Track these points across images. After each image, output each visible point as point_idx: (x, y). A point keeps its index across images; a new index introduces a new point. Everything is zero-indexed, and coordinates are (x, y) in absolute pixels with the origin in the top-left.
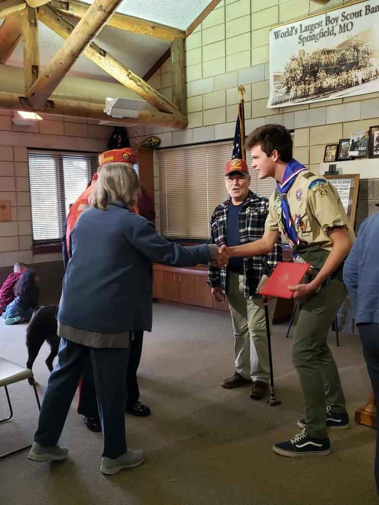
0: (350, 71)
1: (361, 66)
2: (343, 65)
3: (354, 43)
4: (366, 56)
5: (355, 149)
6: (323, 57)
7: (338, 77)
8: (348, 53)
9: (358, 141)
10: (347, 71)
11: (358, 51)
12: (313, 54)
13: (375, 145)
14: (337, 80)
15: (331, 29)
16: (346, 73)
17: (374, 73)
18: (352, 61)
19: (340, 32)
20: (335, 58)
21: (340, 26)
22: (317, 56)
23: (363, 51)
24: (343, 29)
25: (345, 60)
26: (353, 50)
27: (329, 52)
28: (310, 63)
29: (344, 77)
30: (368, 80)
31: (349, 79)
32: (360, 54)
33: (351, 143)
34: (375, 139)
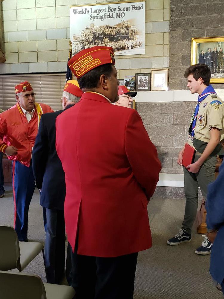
0: (124, 41)
1: (131, 39)
2: (119, 36)
3: (126, 25)
4: (134, 33)
6: (107, 30)
7: (116, 43)
8: (122, 30)
10: (122, 40)
11: (128, 30)
12: (100, 27)
13: (139, 84)
14: (115, 45)
15: (111, 14)
16: (121, 41)
17: (139, 44)
18: (125, 35)
19: (117, 17)
20: (114, 31)
21: (117, 13)
22: (103, 29)
23: (131, 30)
24: (119, 16)
25: (120, 34)
26: (125, 29)
27: (110, 28)
28: (98, 33)
29: (120, 44)
30: (135, 47)
31: (123, 45)
32: (130, 32)
33: (125, 82)
34: (139, 81)
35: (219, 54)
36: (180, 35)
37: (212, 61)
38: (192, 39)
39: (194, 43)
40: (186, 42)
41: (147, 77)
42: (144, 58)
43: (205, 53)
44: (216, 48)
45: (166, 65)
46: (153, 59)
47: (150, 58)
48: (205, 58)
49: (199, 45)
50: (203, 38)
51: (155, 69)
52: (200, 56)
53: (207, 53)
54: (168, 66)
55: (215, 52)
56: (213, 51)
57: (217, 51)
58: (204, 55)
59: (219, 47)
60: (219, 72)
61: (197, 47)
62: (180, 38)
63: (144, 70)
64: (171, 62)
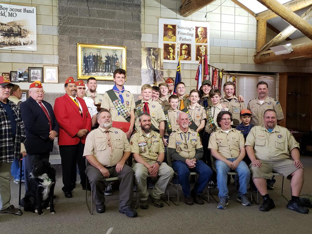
0: (16, 37)
1: (23, 37)
2: (12, 33)
3: (18, 24)
4: (26, 32)
5: (22, 77)
7: (9, 39)
8: (14, 28)
9: (22, 73)
11: (20, 29)
13: (32, 76)
14: (8, 40)
15: (3, 13)
16: (14, 38)
17: (31, 42)
18: (17, 33)
19: (9, 16)
20: (6, 28)
21: (9, 13)
23: (23, 30)
24: (11, 15)
25: (13, 31)
26: (17, 27)
27: (2, 24)
29: (12, 39)
30: (27, 44)
31: (16, 41)
32: (22, 31)
33: (18, 74)
34: (31, 73)
35: (98, 58)
36: (67, 39)
37: (94, 63)
38: (78, 44)
39: (80, 47)
40: (73, 45)
41: (39, 71)
42: (36, 55)
43: (88, 56)
44: (96, 53)
45: (56, 62)
46: (44, 56)
47: (41, 55)
48: (88, 60)
49: (83, 49)
50: (86, 44)
51: (46, 65)
52: (85, 57)
53: (90, 56)
54: (58, 63)
55: (96, 56)
56: (94, 55)
57: (97, 56)
58: (88, 58)
59: (99, 52)
60: (99, 72)
61: (82, 50)
62: (67, 41)
63: (36, 64)
64: (60, 60)
